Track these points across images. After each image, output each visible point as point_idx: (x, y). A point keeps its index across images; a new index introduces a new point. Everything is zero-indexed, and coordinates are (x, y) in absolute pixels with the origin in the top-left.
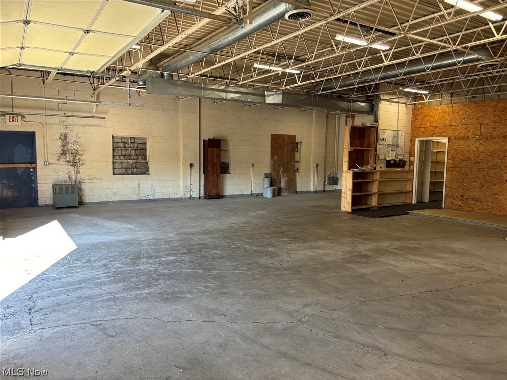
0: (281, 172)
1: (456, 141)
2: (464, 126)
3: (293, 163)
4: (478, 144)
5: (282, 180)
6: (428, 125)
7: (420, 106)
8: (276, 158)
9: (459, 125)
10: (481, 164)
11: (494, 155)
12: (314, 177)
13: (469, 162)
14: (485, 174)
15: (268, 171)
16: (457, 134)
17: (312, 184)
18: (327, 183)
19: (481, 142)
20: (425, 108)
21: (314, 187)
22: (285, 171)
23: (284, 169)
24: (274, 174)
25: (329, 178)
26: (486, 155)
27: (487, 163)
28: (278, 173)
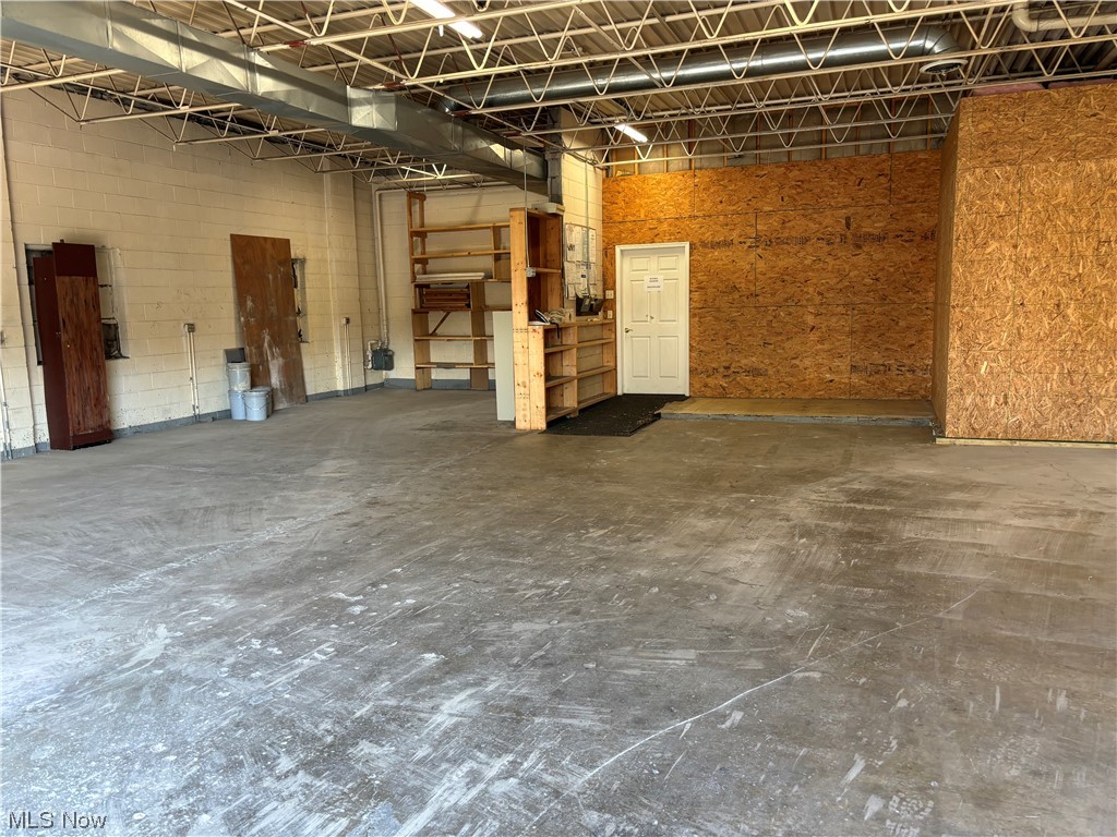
0: (266, 345)
1: (707, 251)
2: (721, 218)
3: (291, 318)
4: (752, 256)
5: (271, 367)
6: (642, 216)
7: (619, 173)
8: (249, 304)
9: (710, 216)
10: (760, 298)
11: (786, 277)
12: (343, 352)
13: (736, 296)
14: (771, 318)
15: (233, 344)
16: (708, 237)
17: (338, 372)
18: (370, 366)
19: (759, 251)
20: (633, 178)
21: (345, 378)
22: (276, 341)
23: (272, 337)
24: (250, 350)
25: (375, 353)
26: (771, 278)
27: (773, 295)
28: (260, 347)
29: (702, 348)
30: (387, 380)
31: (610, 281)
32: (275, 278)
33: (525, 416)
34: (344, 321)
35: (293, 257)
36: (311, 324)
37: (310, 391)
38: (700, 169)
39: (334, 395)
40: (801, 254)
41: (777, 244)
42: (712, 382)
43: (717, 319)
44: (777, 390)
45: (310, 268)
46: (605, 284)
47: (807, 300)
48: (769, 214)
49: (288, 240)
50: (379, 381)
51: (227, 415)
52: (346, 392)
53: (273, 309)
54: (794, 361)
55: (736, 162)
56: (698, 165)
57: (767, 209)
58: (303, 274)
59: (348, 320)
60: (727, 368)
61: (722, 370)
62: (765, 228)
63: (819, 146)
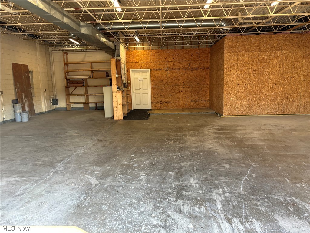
0: (23, 98)
1: (155, 71)
2: (158, 63)
3: (30, 90)
4: (166, 73)
5: (25, 105)
6: (137, 61)
7: (130, 50)
9: (155, 62)
10: (169, 84)
11: (175, 78)
12: (44, 100)
13: (163, 83)
14: (171, 89)
15: (14, 98)
16: (155, 68)
17: (43, 106)
18: (52, 104)
19: (168, 71)
20: (134, 51)
21: (45, 108)
22: (26, 97)
23: (25, 95)
24: (19, 100)
25: (53, 100)
26: (171, 78)
27: (172, 83)
28: (22, 99)
29: (154, 96)
30: (56, 108)
31: (129, 79)
32: (25, 77)
33: (117, 116)
34: (45, 90)
35: (29, 70)
36: (35, 92)
37: (36, 112)
38: (152, 50)
39: (42, 113)
40: (178, 73)
41: (173, 70)
42: (157, 105)
43: (158, 89)
44: (173, 107)
45: (34, 74)
46: (127, 79)
47: (180, 84)
48: (170, 62)
49: (28, 65)
50: (53, 109)
51: (14, 120)
52: (46, 112)
53: (25, 87)
54: (177, 99)
55: (162, 48)
56: (152, 49)
57: (170, 61)
58: (32, 76)
59: (46, 90)
60: (161, 102)
61: (160, 102)
62: (169, 66)
63: (182, 45)
